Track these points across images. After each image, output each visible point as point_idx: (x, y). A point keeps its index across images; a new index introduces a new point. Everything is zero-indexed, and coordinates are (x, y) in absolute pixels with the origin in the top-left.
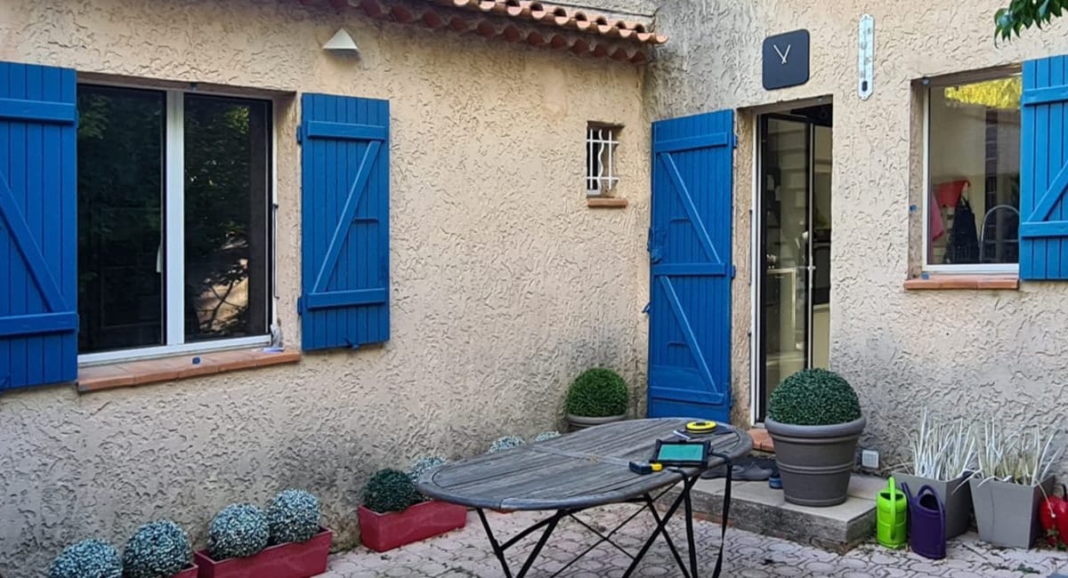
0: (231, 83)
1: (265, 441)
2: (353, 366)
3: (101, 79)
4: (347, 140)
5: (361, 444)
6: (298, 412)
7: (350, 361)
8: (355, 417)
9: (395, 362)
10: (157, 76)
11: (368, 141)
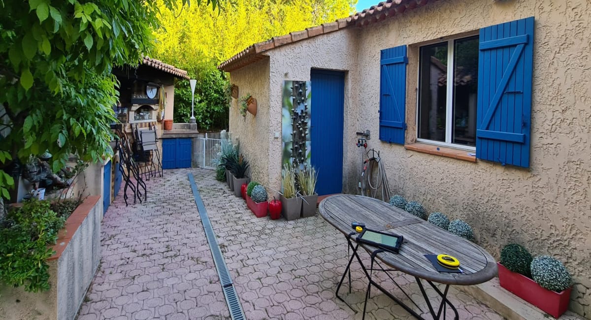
0: (452, 34)
1: (461, 195)
2: (508, 176)
3: (430, 42)
4: (503, 48)
5: (512, 223)
6: (477, 188)
7: (507, 172)
8: (509, 205)
9: (540, 184)
10: (429, 39)
11: (515, 46)
